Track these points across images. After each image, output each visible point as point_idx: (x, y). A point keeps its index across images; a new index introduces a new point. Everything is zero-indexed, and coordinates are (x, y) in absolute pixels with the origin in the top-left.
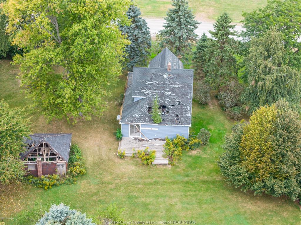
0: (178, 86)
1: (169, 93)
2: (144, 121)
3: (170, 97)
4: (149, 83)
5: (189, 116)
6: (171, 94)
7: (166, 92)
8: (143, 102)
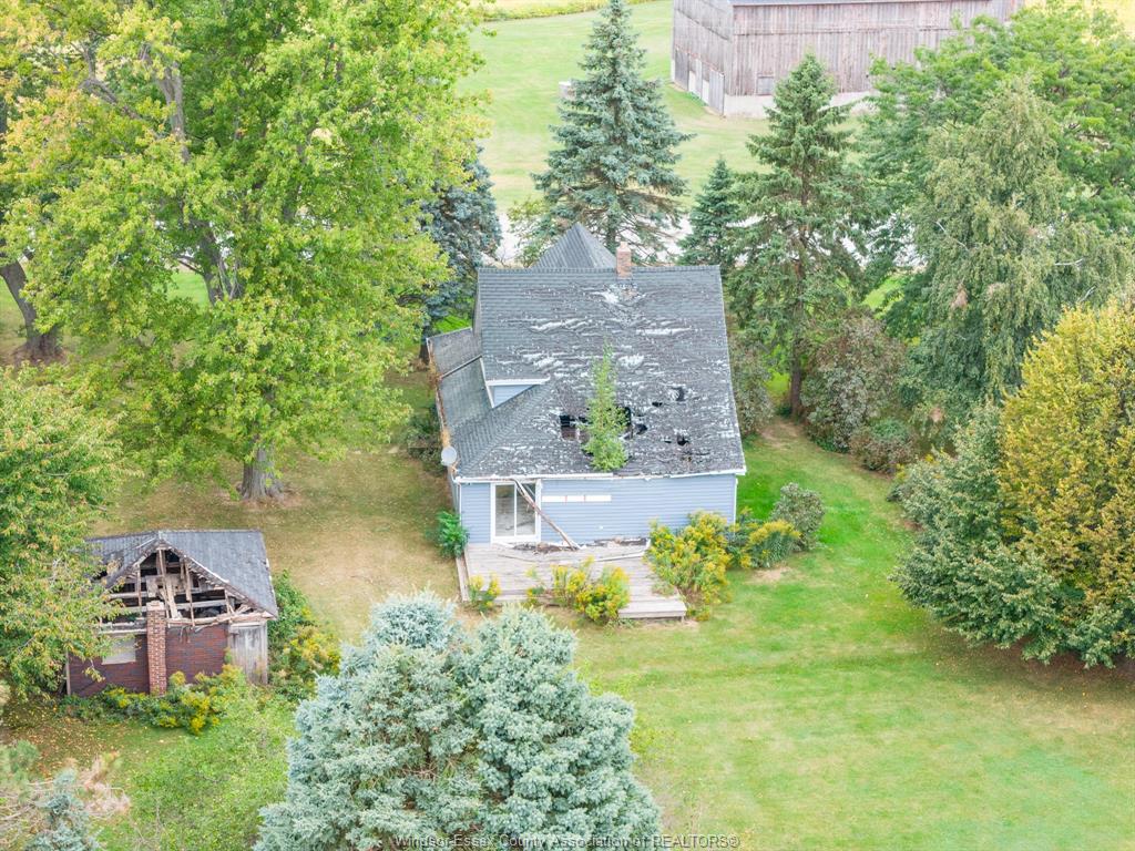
0: (666, 332)
1: (637, 360)
2: (555, 465)
3: (642, 376)
4: (550, 325)
5: (733, 436)
6: (643, 363)
7: (620, 356)
8: (538, 398)
